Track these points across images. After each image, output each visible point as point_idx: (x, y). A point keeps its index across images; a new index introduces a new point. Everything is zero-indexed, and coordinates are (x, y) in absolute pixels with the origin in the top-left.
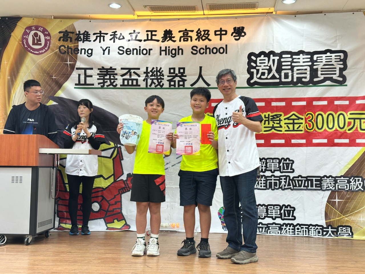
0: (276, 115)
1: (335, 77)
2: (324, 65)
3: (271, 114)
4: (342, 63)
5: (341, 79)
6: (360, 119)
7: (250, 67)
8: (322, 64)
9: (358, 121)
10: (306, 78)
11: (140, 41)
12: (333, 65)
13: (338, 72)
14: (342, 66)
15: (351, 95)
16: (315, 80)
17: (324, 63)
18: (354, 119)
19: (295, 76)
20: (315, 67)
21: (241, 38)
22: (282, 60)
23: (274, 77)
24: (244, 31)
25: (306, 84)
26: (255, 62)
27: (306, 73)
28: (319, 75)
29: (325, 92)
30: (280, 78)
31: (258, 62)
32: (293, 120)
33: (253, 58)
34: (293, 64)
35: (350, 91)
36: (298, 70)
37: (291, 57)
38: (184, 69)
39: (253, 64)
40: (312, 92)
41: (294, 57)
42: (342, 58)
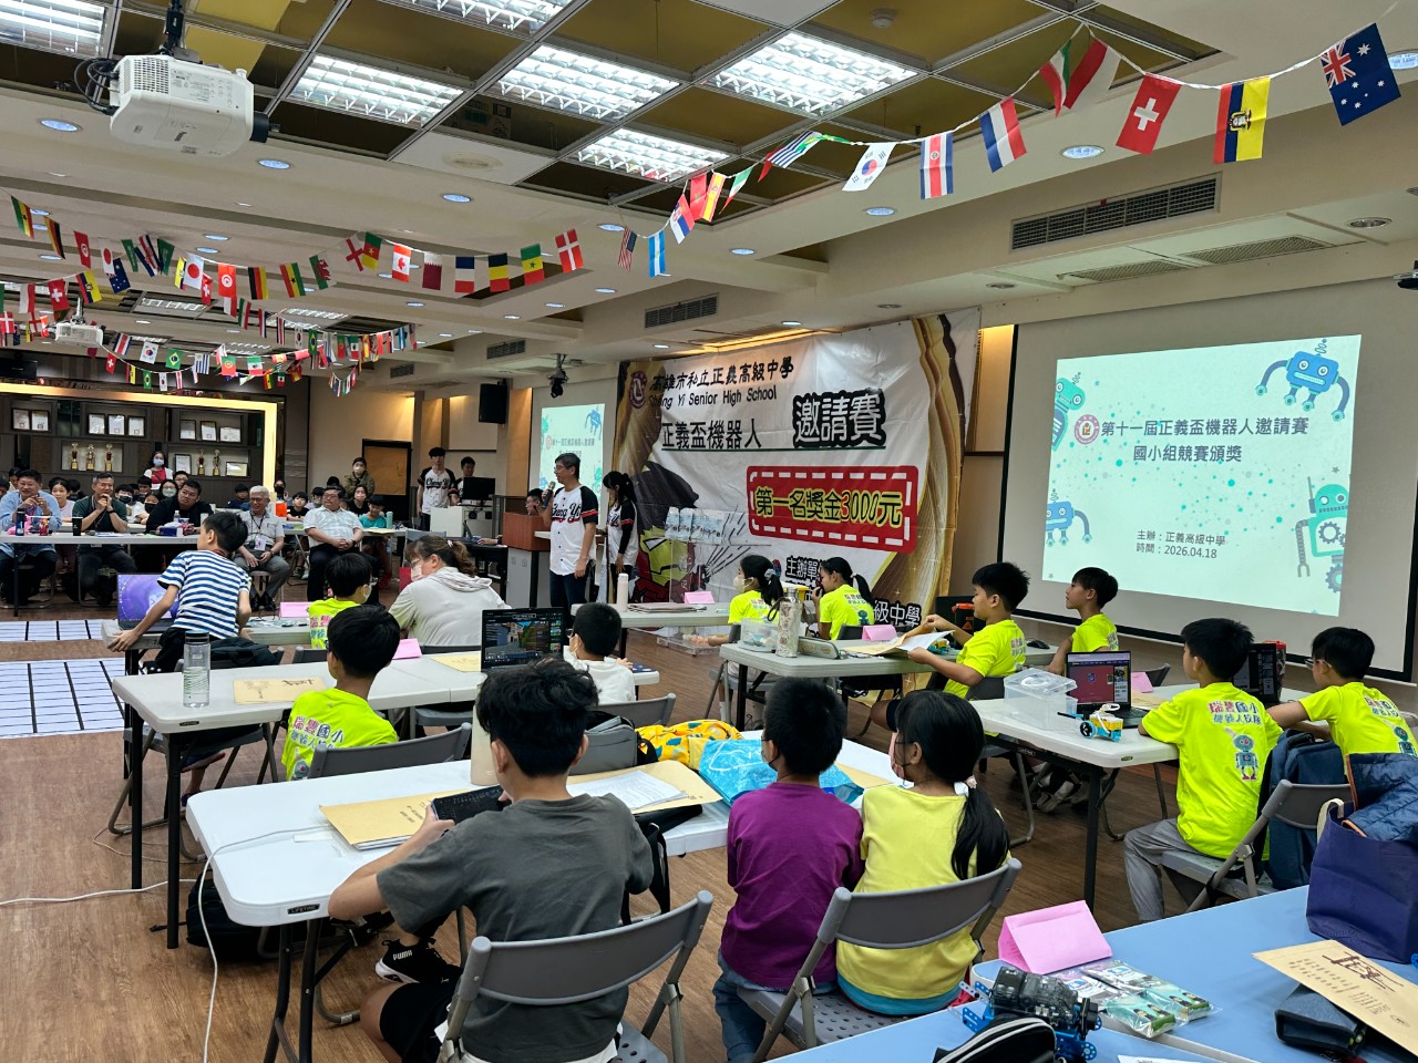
0: (817, 493)
1: (872, 433)
2: (860, 414)
3: (813, 492)
4: (878, 410)
5: (879, 437)
6: (894, 505)
7: (796, 418)
8: (857, 412)
9: (890, 508)
10: (842, 435)
11: (707, 384)
12: (867, 414)
13: (874, 426)
14: (879, 416)
15: (889, 465)
16: (853, 438)
17: (859, 411)
18: (886, 504)
19: (834, 432)
20: (851, 418)
21: (789, 374)
22: (823, 407)
23: (814, 435)
24: (792, 362)
25: (844, 445)
26: (800, 410)
27: (842, 428)
28: (856, 431)
29: (862, 458)
30: (820, 436)
31: (804, 409)
32: (833, 501)
33: (799, 404)
34: (833, 413)
35: (888, 458)
36: (836, 422)
37: (831, 402)
38: (739, 422)
39: (798, 413)
40: (849, 458)
41: (835, 401)
42: (878, 402)
